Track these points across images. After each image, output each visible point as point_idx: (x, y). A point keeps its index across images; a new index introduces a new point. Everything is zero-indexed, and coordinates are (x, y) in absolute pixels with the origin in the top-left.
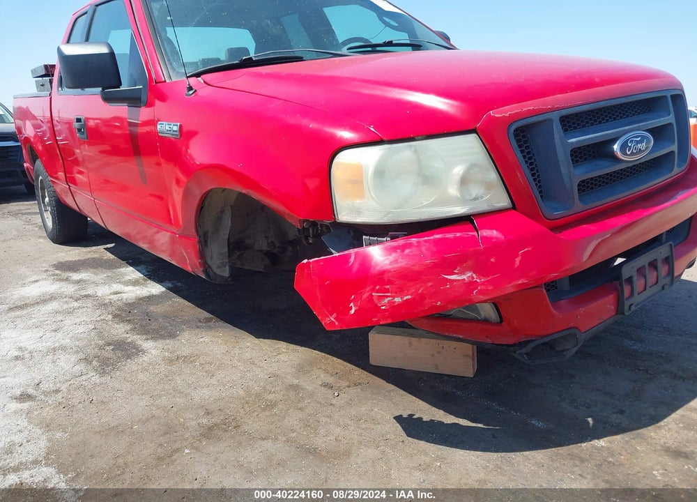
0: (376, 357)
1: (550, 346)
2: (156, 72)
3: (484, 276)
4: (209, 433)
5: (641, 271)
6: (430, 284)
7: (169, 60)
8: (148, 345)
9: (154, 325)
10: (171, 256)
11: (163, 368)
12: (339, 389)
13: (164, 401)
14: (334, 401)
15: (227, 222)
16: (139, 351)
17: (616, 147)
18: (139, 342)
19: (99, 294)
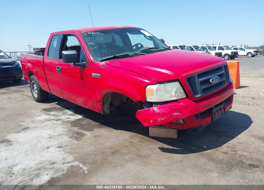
0: (151, 134)
1: (196, 130)
2: (91, 59)
3: (181, 113)
4: (113, 153)
5: (217, 111)
6: (169, 116)
7: (94, 56)
8: (86, 133)
9: (85, 127)
10: (84, 105)
11: (93, 139)
12: (143, 142)
13: (98, 146)
14: (143, 145)
15: (110, 99)
16: (84, 135)
17: (211, 80)
18: (83, 132)
19: (63, 119)
